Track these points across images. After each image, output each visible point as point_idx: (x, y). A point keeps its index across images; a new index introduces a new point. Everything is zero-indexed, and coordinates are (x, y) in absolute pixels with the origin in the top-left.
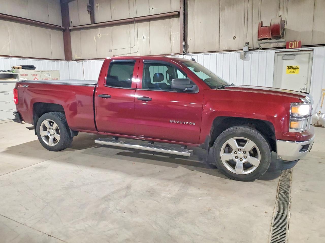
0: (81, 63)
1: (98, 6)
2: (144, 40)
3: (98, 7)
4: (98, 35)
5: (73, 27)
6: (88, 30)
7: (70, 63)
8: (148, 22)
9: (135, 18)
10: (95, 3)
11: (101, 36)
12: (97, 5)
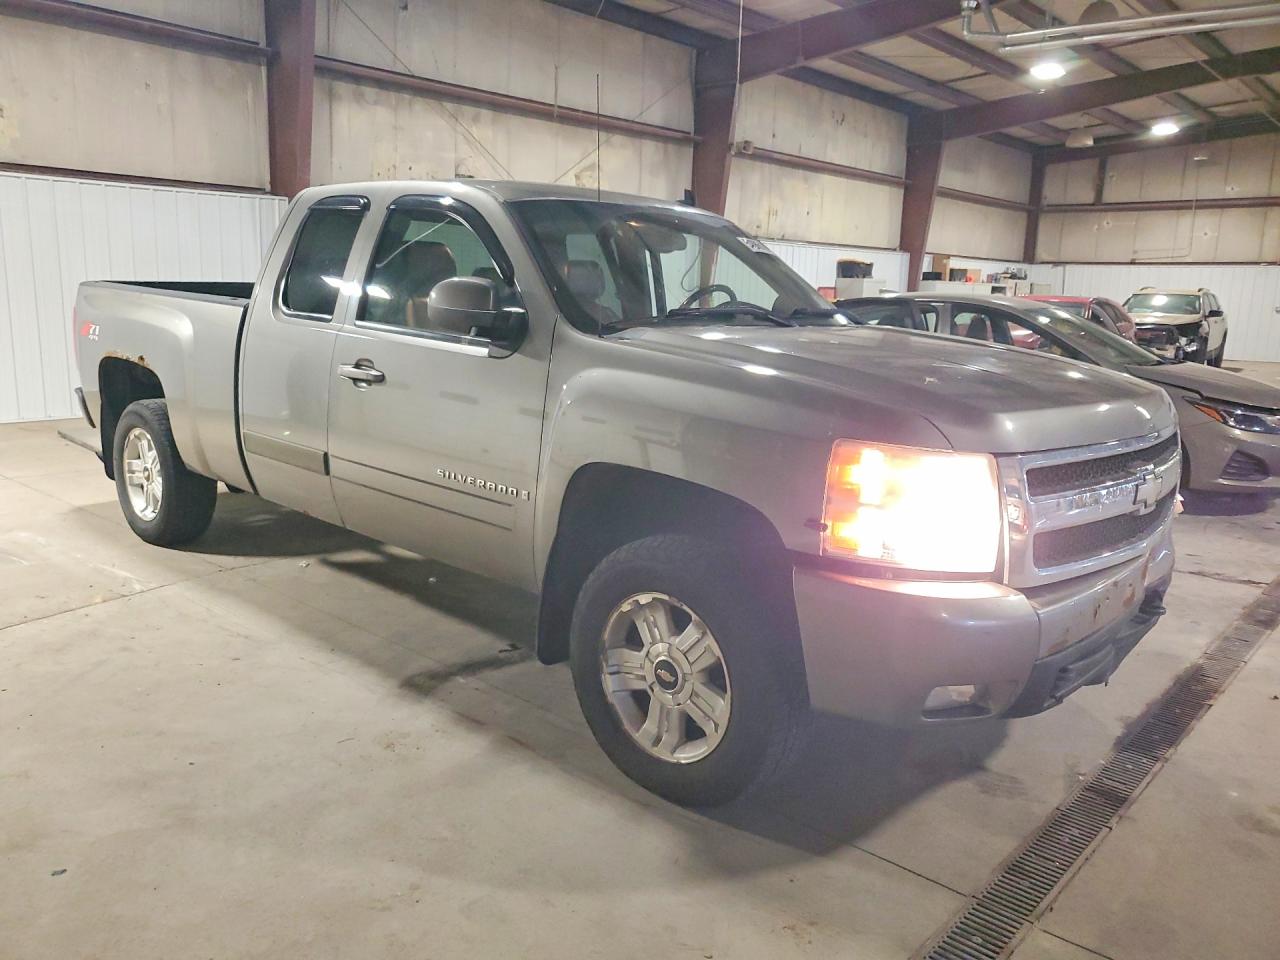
0: (1060, 268)
1: (1113, 176)
2: (1205, 237)
3: (1114, 179)
4: (1105, 223)
5: (1048, 206)
6: (1081, 214)
7: (1033, 266)
8: (1219, 210)
9: (1197, 201)
10: (1108, 166)
11: (1111, 225)
12: (1111, 174)
